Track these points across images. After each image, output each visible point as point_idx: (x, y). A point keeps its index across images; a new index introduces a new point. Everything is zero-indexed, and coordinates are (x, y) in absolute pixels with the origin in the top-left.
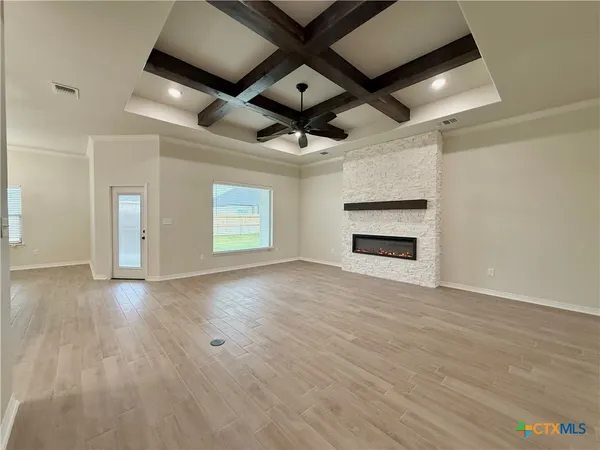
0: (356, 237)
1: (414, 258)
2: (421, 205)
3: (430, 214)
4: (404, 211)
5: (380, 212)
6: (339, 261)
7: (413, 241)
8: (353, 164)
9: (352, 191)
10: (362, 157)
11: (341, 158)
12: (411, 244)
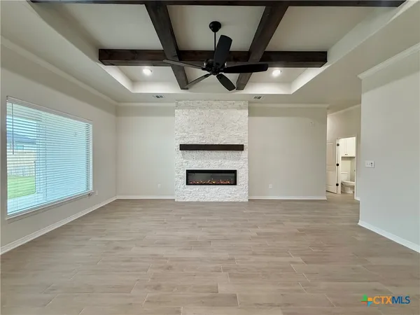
0: (189, 172)
1: (235, 184)
2: (240, 148)
3: (244, 154)
4: (228, 152)
5: (210, 152)
6: (173, 195)
7: (235, 172)
8: (186, 112)
9: (184, 134)
10: (193, 108)
11: (174, 104)
12: (233, 175)
